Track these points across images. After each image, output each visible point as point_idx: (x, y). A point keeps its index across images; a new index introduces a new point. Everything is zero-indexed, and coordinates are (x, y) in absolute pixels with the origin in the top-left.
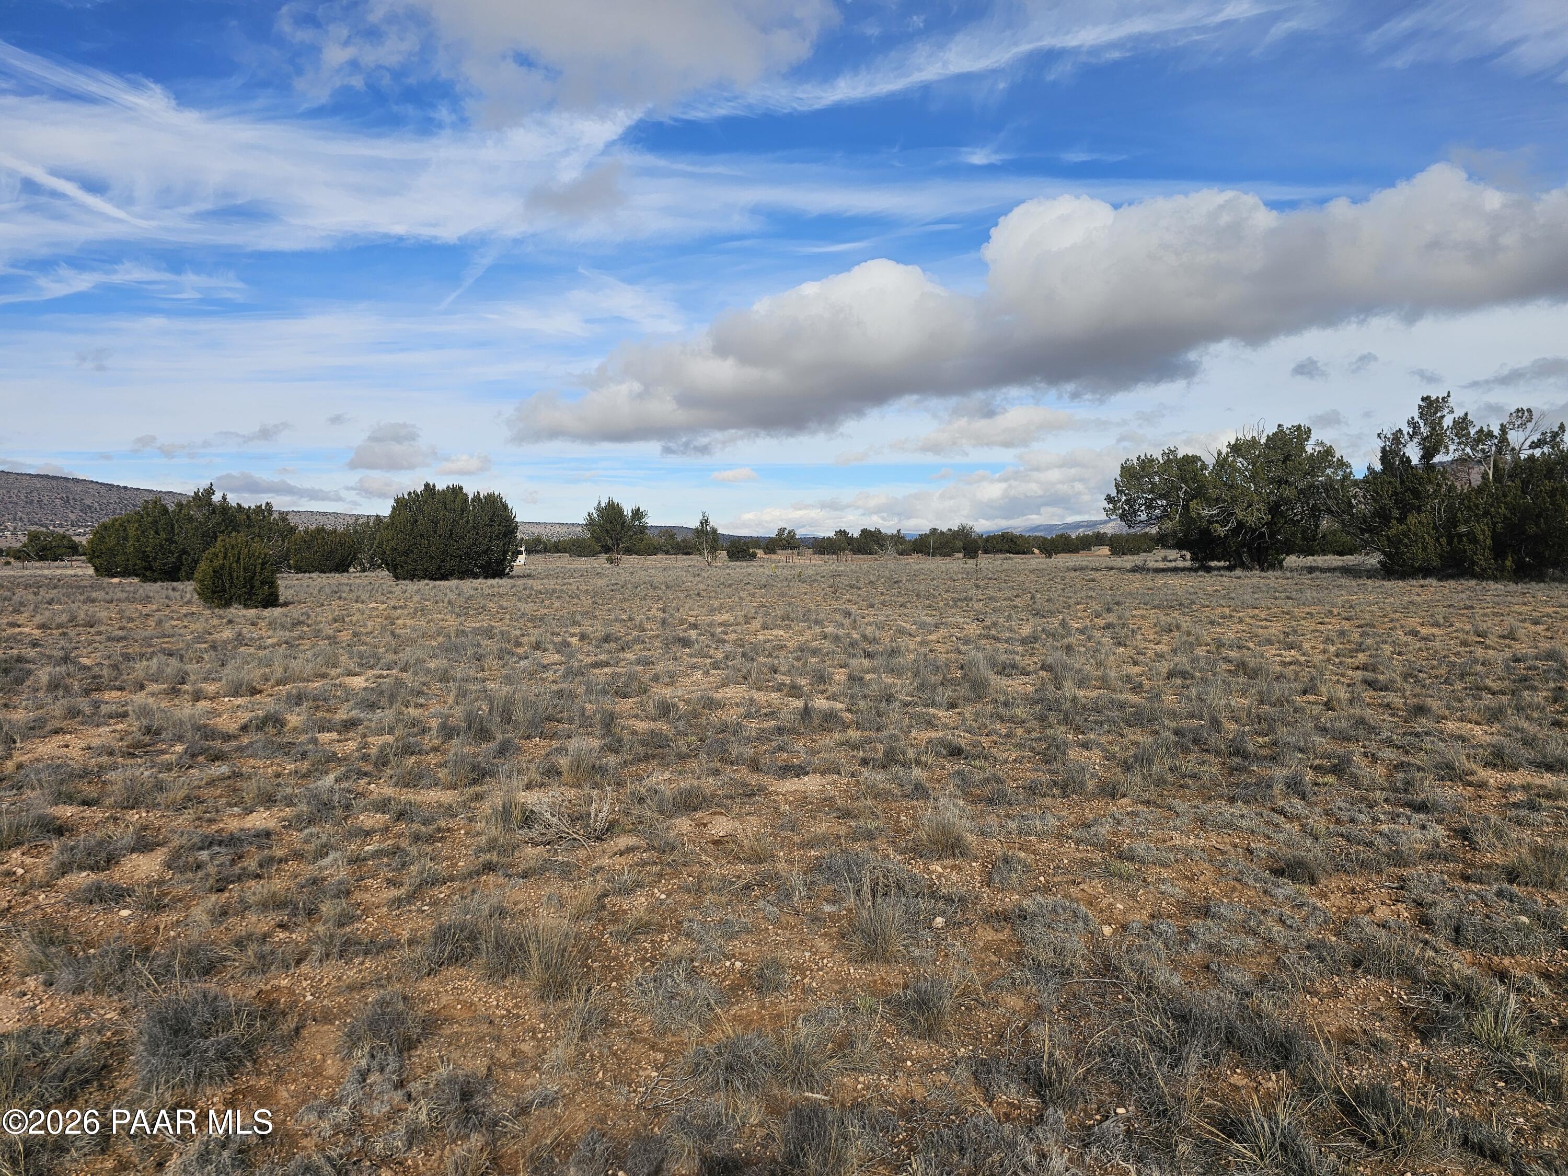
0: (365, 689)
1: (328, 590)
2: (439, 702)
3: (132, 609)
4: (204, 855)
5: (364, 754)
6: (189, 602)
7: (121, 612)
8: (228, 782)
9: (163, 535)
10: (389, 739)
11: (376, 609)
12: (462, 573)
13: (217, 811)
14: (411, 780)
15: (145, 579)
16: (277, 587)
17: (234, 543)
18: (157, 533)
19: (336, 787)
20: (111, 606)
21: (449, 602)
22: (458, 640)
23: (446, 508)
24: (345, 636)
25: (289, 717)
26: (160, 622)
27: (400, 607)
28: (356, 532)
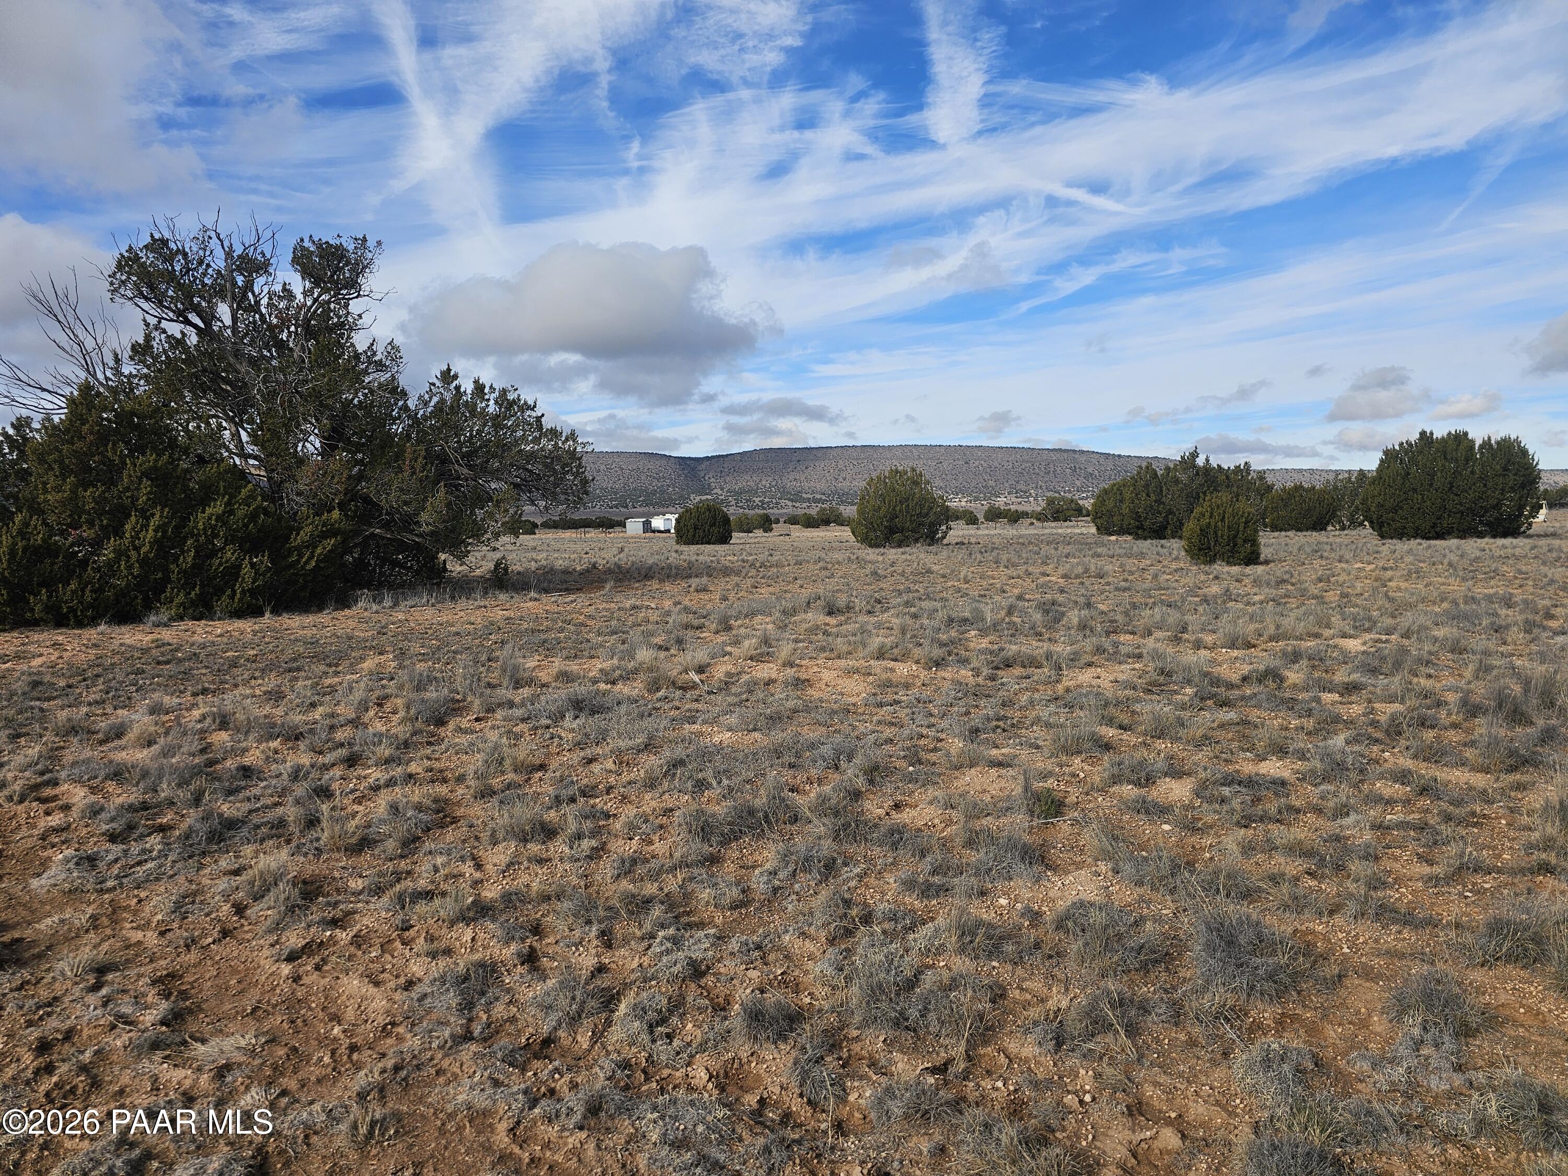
0: (1364, 652)
1: (1308, 550)
2: (1452, 674)
3: (1131, 563)
4: (1226, 791)
5: (1373, 720)
6: (1177, 558)
7: (1122, 566)
8: (1237, 728)
9: (1153, 497)
10: (1397, 707)
11: (1363, 569)
12: (1464, 531)
13: (1232, 753)
14: (1433, 755)
15: (1137, 537)
16: (1258, 545)
17: (1219, 502)
18: (1148, 495)
19: (1348, 749)
20: (1114, 560)
21: (1450, 564)
22: (1467, 607)
23: (1445, 458)
24: (1332, 596)
25: (1287, 673)
26: (1155, 576)
27: (1392, 568)
28: (1335, 488)
